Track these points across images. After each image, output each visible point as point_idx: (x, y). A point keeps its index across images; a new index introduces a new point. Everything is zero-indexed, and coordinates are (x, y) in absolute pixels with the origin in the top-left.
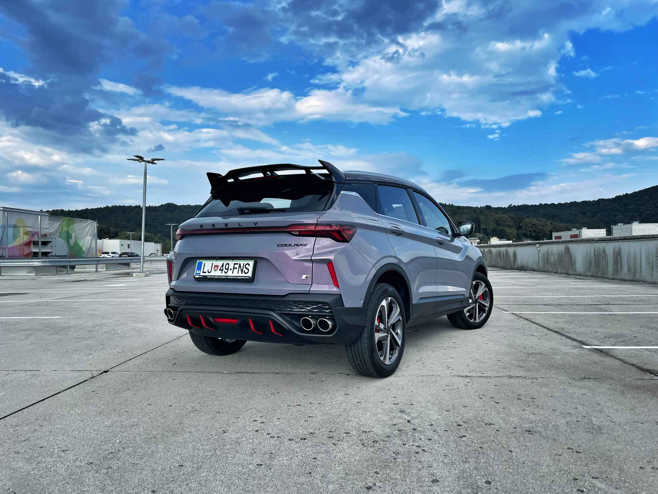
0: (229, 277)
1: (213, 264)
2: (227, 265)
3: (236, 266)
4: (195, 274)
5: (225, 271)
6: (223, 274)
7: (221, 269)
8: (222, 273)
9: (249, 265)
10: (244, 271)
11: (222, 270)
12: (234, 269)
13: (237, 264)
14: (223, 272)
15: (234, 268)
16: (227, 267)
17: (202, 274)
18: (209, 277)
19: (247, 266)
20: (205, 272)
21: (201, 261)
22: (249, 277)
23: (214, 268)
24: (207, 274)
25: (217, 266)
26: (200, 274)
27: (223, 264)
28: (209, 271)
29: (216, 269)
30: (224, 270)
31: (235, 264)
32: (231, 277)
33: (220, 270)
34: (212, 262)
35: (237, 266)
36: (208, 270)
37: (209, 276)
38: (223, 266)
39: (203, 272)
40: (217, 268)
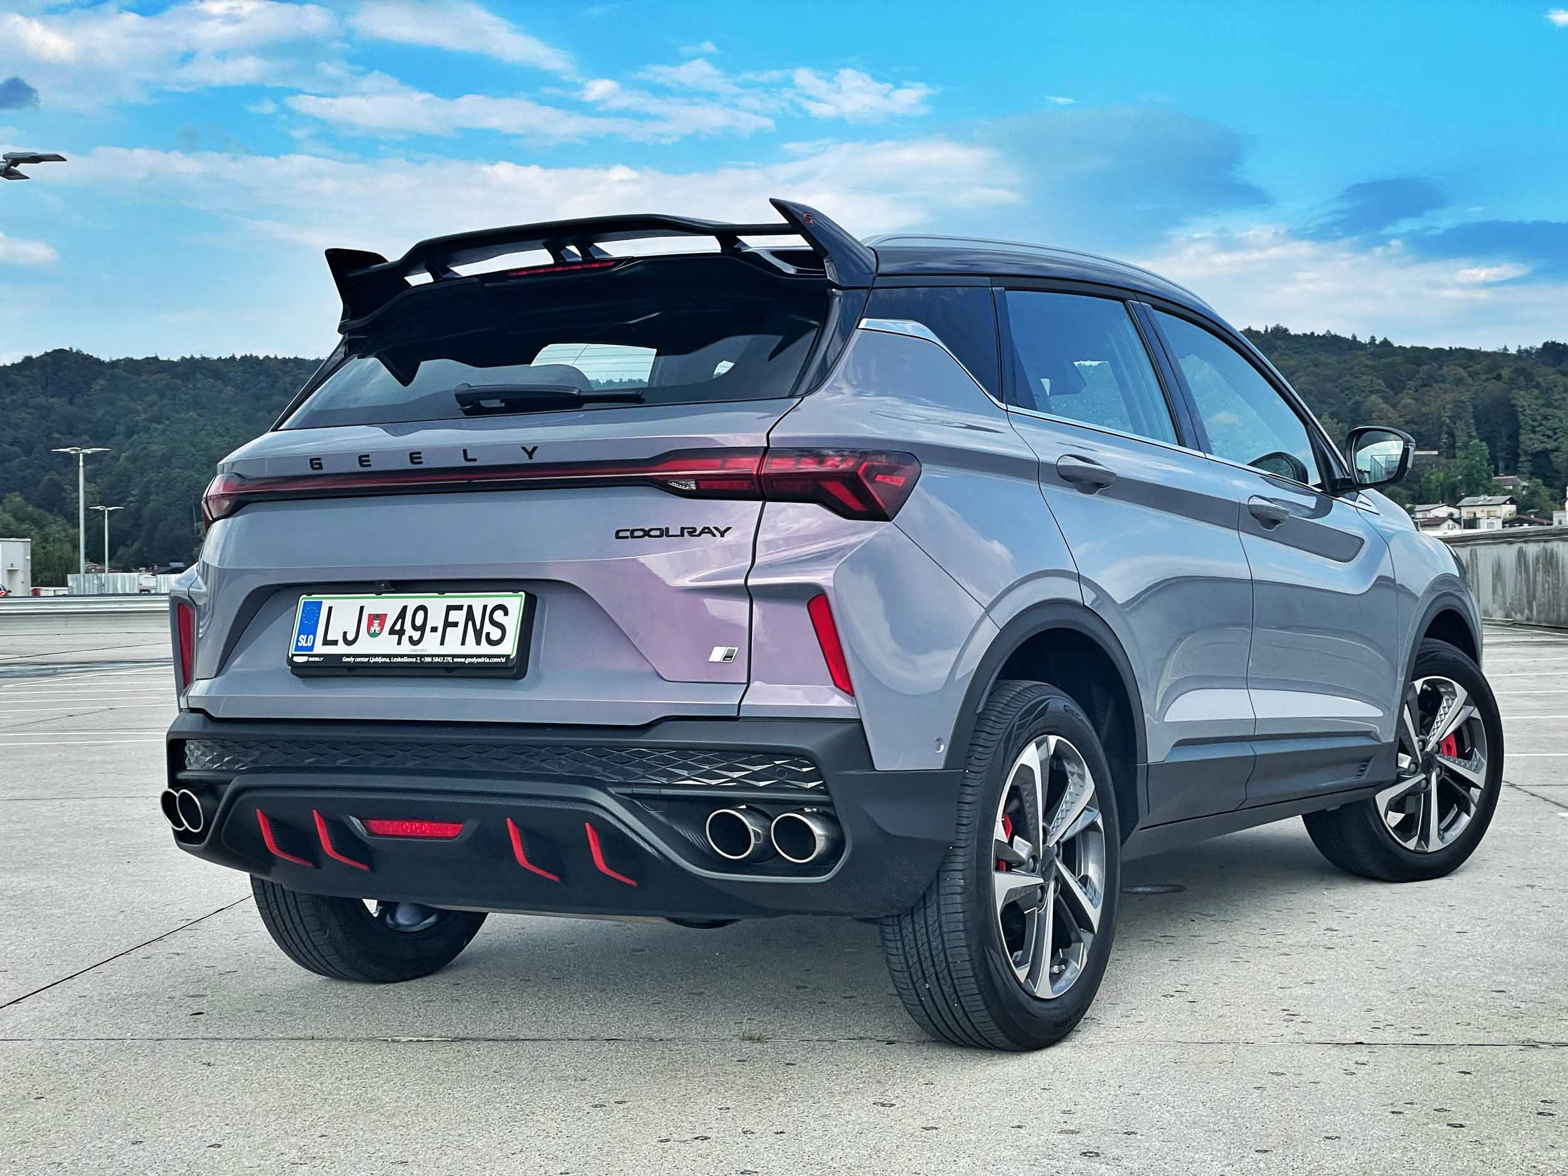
0: (428, 660)
1: (362, 608)
2: (421, 614)
3: (454, 616)
4: (292, 651)
5: (411, 638)
6: (406, 648)
7: (398, 627)
8: (399, 643)
9: (506, 613)
10: (488, 634)
11: (401, 632)
12: (449, 629)
13: (460, 608)
14: (405, 638)
15: (447, 624)
16: (419, 622)
17: (320, 649)
18: (351, 659)
19: (499, 616)
20: (335, 643)
21: (315, 598)
22: (507, 657)
23: (370, 624)
24: (341, 649)
25: (382, 618)
26: (311, 648)
27: (405, 608)
28: (350, 637)
29: (376, 627)
30: (409, 631)
31: (450, 608)
32: (436, 660)
33: (392, 632)
34: (361, 602)
35: (458, 616)
36: (345, 633)
37: (348, 656)
38: (402, 615)
39: (326, 642)
40: (382, 625)
